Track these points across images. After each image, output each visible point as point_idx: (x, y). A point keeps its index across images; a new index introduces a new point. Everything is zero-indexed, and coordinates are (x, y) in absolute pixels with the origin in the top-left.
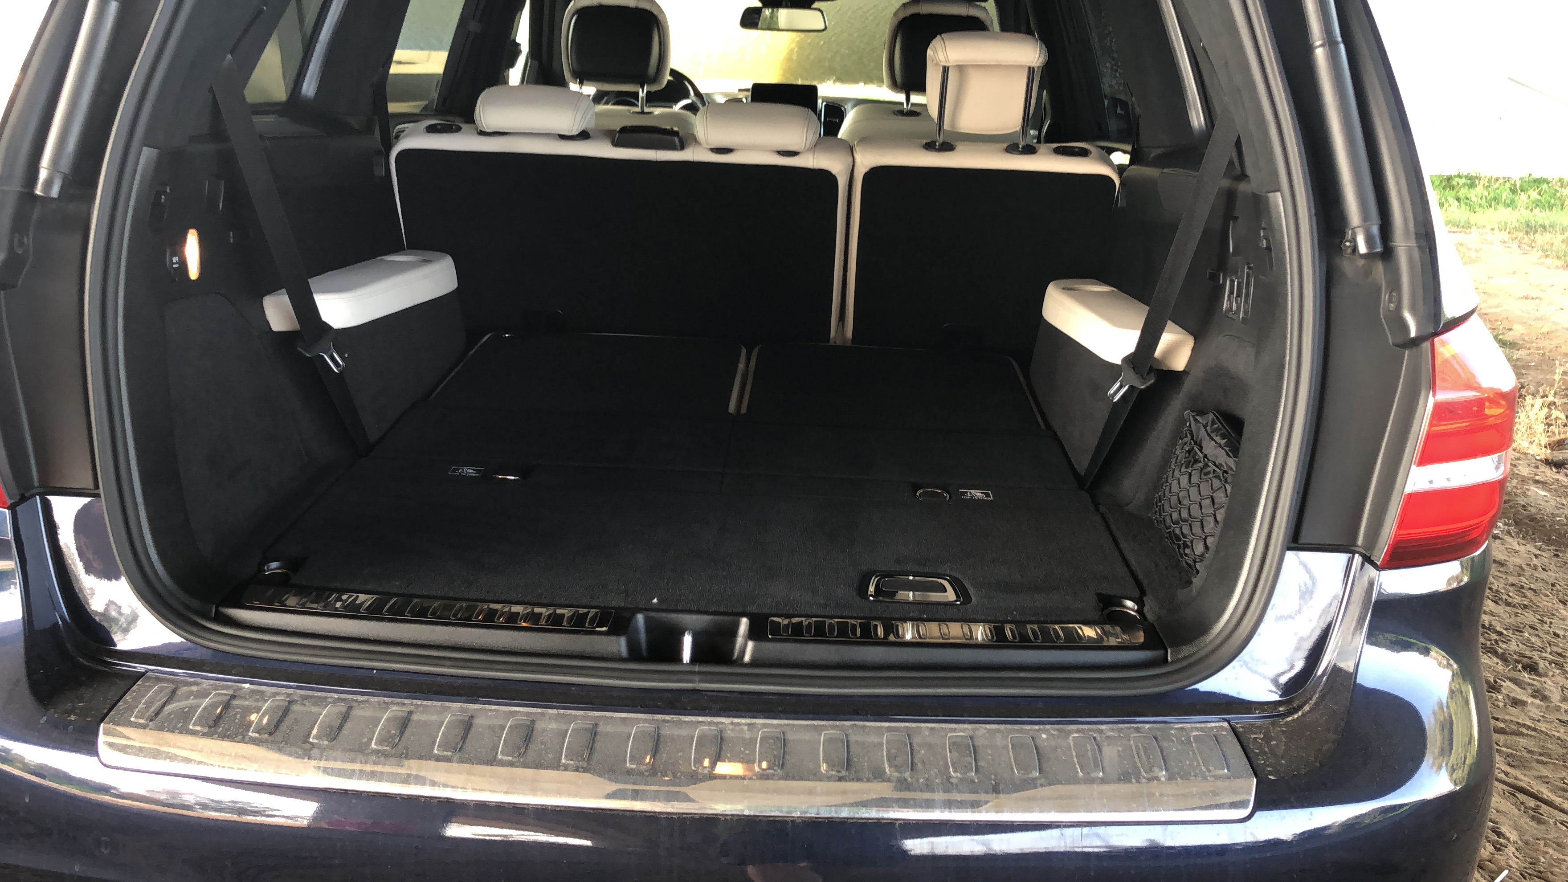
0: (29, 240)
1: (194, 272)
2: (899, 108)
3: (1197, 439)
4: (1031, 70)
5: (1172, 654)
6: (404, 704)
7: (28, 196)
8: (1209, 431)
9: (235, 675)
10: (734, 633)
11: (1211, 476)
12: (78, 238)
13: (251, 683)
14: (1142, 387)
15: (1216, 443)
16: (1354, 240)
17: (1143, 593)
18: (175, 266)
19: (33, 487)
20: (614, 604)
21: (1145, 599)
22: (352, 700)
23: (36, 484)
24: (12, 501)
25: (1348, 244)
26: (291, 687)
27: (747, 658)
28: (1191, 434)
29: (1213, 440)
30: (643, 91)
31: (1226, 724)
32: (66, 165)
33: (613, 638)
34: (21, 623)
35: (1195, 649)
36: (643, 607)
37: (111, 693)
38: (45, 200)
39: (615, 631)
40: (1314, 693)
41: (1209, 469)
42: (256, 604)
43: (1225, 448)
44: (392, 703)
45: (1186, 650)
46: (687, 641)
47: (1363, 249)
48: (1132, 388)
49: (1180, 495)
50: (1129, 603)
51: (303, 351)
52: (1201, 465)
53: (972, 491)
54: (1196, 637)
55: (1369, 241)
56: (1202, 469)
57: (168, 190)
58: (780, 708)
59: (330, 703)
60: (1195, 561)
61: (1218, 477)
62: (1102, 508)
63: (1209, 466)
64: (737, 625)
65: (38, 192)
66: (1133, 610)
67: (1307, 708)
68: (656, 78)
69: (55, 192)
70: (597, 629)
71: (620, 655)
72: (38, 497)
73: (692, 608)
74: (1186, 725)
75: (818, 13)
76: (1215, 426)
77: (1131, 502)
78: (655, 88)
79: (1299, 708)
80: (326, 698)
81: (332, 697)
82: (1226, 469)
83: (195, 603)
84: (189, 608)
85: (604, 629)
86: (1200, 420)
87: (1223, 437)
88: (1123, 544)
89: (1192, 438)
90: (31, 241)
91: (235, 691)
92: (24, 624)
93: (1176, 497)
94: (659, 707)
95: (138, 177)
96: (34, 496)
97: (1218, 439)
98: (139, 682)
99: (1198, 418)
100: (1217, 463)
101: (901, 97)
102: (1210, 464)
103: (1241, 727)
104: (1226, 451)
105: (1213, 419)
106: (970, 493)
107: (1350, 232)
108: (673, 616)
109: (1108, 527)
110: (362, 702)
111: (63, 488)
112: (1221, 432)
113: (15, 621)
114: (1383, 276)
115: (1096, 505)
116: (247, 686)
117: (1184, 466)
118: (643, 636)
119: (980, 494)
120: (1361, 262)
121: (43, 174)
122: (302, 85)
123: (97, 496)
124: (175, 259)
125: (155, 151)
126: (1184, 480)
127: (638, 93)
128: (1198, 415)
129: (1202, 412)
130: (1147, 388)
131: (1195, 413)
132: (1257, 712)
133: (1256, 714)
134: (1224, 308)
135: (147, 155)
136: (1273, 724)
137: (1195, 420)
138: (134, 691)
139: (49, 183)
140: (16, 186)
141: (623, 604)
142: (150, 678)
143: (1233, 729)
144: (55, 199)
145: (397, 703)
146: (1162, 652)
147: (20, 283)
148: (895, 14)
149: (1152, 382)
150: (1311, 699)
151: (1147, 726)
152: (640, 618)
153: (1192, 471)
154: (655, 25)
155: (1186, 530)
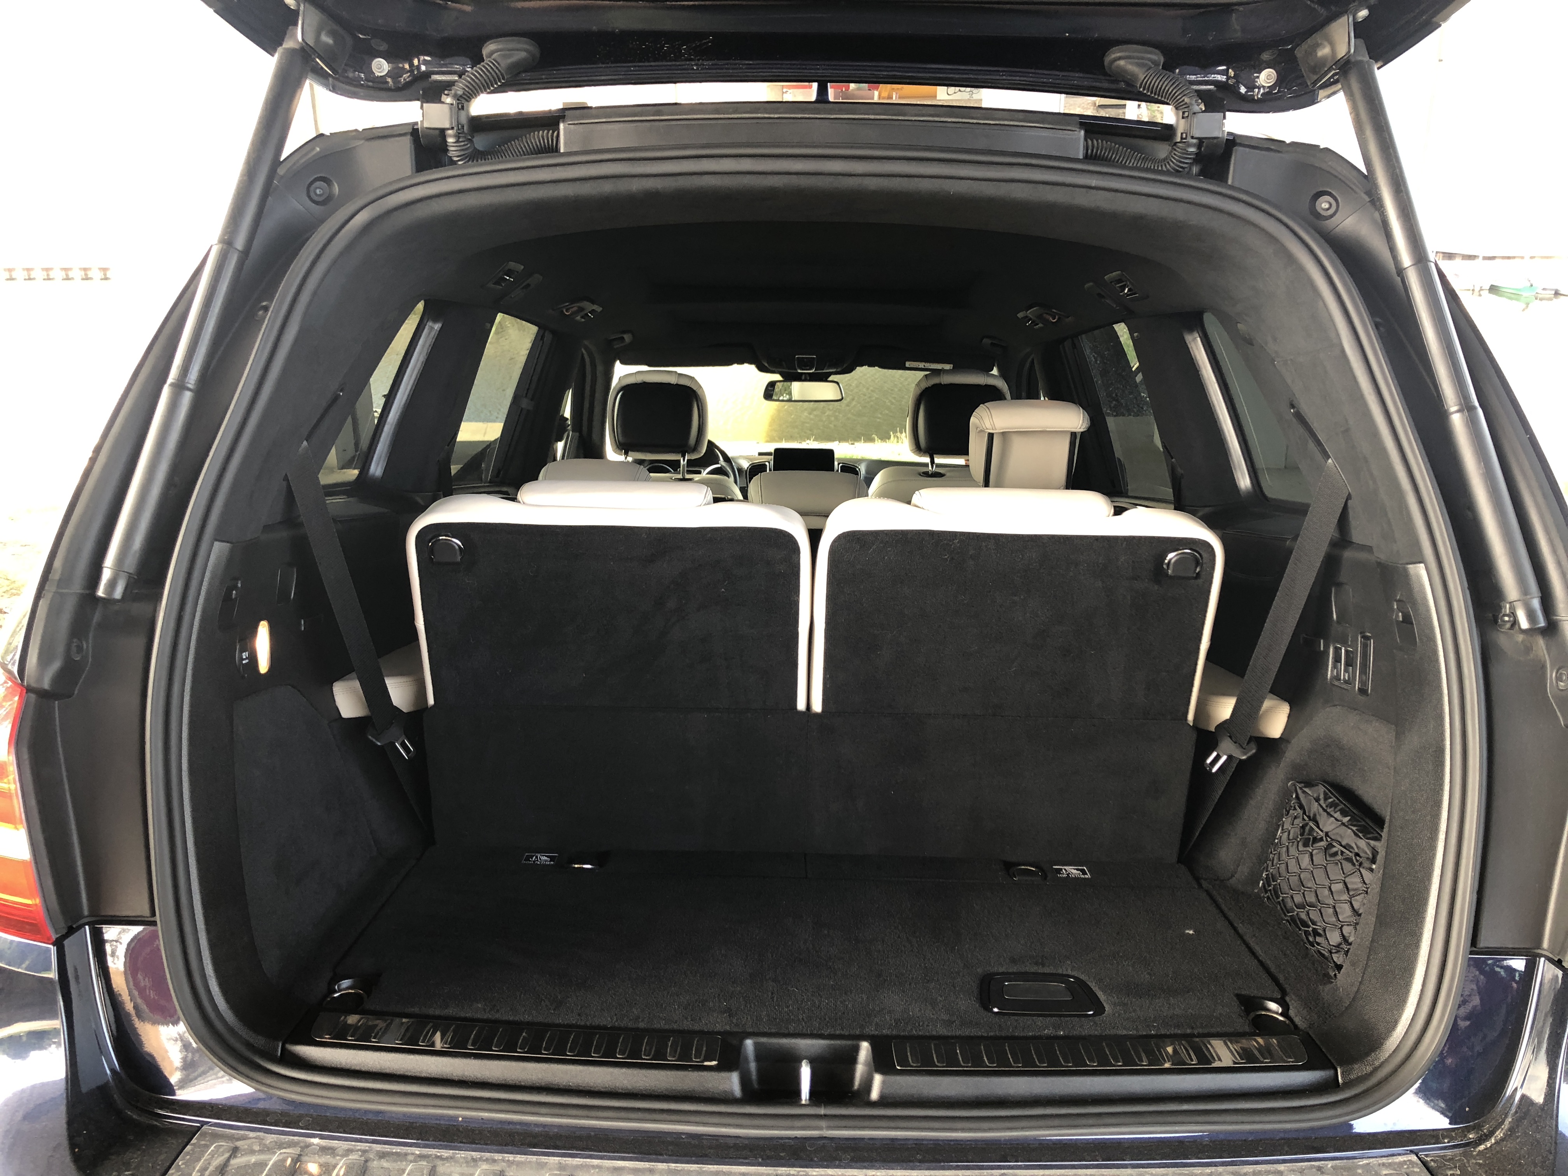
0: (88, 645)
1: (264, 666)
2: (924, 469)
3: (1309, 812)
4: (1073, 435)
5: (1342, 1073)
6: (494, 1161)
7: (89, 598)
8: (1324, 806)
9: (302, 1129)
10: (853, 1060)
11: (1339, 857)
12: (141, 641)
13: (322, 1137)
14: (1244, 758)
15: (1336, 819)
16: (1513, 614)
17: (1284, 993)
18: (244, 662)
19: (82, 917)
20: (718, 1028)
21: (1287, 999)
22: (437, 1157)
23: (86, 913)
24: (58, 936)
25: (1506, 619)
26: (367, 1141)
27: (875, 1095)
28: (1301, 807)
29: (1332, 816)
30: (684, 460)
31: (1414, 1158)
32: (131, 564)
33: (724, 1075)
34: (63, 1084)
35: (1369, 1069)
36: (751, 1030)
37: (163, 1157)
38: (107, 602)
39: (725, 1066)
40: (1506, 1116)
41: (1334, 850)
42: (327, 1039)
43: (1352, 827)
44: (481, 1159)
45: (1359, 1069)
46: (805, 1073)
47: (1524, 623)
48: (1230, 757)
49: (1302, 876)
50: (1273, 1006)
51: (374, 740)
52: (1323, 844)
53: (1066, 867)
54: (1368, 1054)
55: (1531, 615)
56: (1326, 849)
57: (239, 585)
58: (919, 1157)
59: (411, 1162)
60: (1331, 953)
61: (1349, 860)
62: (1205, 884)
63: (1335, 846)
64: (857, 1049)
65: (101, 593)
66: (1277, 1013)
67: (1499, 1134)
68: (695, 449)
69: (118, 594)
70: (706, 1063)
71: (733, 1094)
72: (87, 927)
73: (804, 1031)
74: (1371, 1160)
75: (835, 385)
76: (1330, 800)
77: (1233, 876)
78: (694, 457)
79: (1491, 1133)
80: (406, 1154)
81: (413, 1154)
82: (1356, 850)
83: (259, 1041)
84: (249, 1046)
85: (714, 1063)
86: (1310, 793)
87: (1344, 813)
88: (1241, 928)
89: (1304, 813)
90: (90, 645)
91: (303, 1148)
92: (67, 1082)
93: (1297, 878)
94: (782, 1158)
95: (208, 574)
96: (83, 925)
97: (1338, 815)
98: (194, 1141)
99: (1306, 790)
100: (1343, 843)
101: (927, 460)
102: (1335, 844)
103: (1432, 1160)
104: (1353, 830)
105: (1325, 791)
106: (1065, 870)
107: (1508, 606)
108: (784, 1041)
109: (1218, 907)
110: (447, 1159)
111: (114, 916)
112: (1339, 808)
113: (55, 1083)
114: (1545, 652)
115: (1197, 880)
116: (316, 1141)
117: (1300, 844)
118: (753, 1066)
119: (1075, 871)
120: (1520, 638)
121: (106, 575)
122: (370, 465)
123: (154, 923)
124: (245, 655)
125: (226, 546)
126: (1305, 861)
127: (679, 461)
128: (1305, 787)
129: (1309, 784)
130: (1249, 758)
131: (1303, 785)
132: (1446, 1141)
133: (1445, 1143)
134: (1329, 676)
135: (219, 549)
136: (1464, 1154)
137: (1304, 792)
138: (188, 1153)
139: (112, 584)
140: (77, 587)
141: (728, 1028)
142: (205, 1134)
143: (1425, 1164)
144: (118, 601)
145: (487, 1160)
146: (1330, 1073)
147: (76, 692)
148: (918, 385)
149: (1254, 751)
150: (1503, 1122)
151: (1330, 1164)
152: (749, 1043)
153: (1313, 850)
154: (695, 400)
155: (1314, 915)
